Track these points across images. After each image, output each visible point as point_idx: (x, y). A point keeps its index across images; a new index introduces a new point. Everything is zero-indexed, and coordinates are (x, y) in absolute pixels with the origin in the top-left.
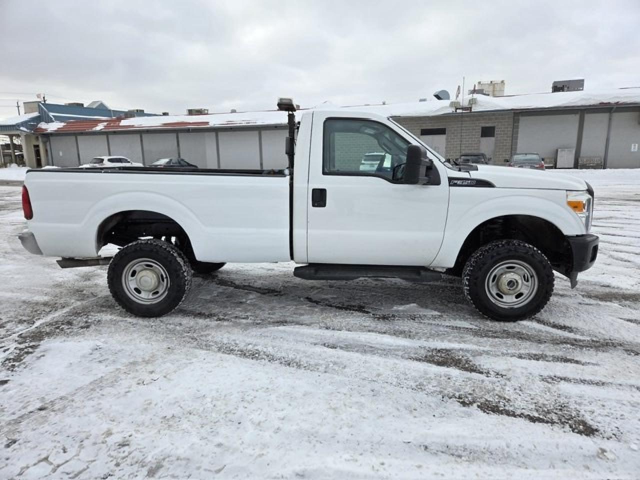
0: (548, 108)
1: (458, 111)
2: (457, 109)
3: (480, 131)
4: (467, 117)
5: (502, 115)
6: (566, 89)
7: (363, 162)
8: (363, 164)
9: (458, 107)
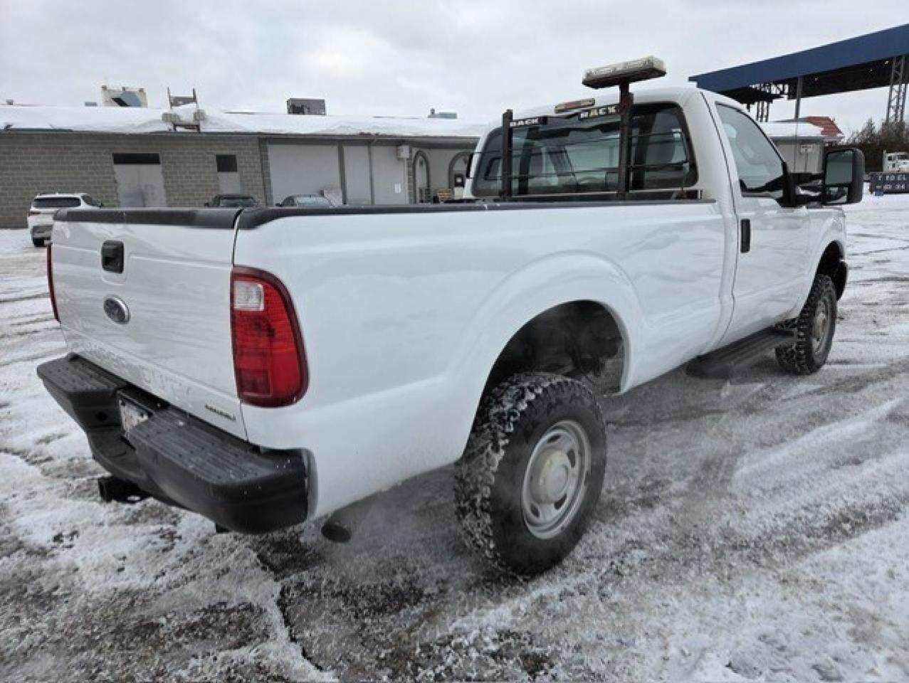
0: (305, 135)
1: (179, 129)
2: (175, 126)
3: (215, 160)
4: (192, 139)
5: (243, 140)
6: (306, 110)
7: (33, 209)
8: (34, 213)
9: (177, 122)
